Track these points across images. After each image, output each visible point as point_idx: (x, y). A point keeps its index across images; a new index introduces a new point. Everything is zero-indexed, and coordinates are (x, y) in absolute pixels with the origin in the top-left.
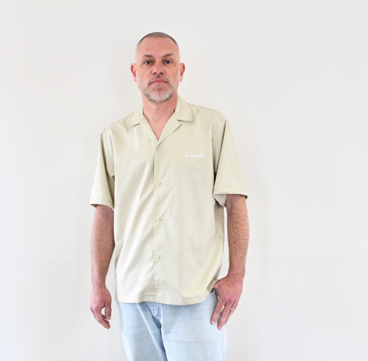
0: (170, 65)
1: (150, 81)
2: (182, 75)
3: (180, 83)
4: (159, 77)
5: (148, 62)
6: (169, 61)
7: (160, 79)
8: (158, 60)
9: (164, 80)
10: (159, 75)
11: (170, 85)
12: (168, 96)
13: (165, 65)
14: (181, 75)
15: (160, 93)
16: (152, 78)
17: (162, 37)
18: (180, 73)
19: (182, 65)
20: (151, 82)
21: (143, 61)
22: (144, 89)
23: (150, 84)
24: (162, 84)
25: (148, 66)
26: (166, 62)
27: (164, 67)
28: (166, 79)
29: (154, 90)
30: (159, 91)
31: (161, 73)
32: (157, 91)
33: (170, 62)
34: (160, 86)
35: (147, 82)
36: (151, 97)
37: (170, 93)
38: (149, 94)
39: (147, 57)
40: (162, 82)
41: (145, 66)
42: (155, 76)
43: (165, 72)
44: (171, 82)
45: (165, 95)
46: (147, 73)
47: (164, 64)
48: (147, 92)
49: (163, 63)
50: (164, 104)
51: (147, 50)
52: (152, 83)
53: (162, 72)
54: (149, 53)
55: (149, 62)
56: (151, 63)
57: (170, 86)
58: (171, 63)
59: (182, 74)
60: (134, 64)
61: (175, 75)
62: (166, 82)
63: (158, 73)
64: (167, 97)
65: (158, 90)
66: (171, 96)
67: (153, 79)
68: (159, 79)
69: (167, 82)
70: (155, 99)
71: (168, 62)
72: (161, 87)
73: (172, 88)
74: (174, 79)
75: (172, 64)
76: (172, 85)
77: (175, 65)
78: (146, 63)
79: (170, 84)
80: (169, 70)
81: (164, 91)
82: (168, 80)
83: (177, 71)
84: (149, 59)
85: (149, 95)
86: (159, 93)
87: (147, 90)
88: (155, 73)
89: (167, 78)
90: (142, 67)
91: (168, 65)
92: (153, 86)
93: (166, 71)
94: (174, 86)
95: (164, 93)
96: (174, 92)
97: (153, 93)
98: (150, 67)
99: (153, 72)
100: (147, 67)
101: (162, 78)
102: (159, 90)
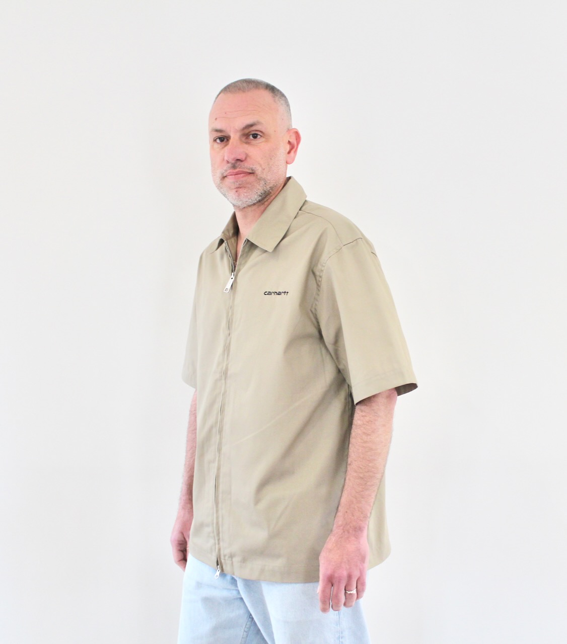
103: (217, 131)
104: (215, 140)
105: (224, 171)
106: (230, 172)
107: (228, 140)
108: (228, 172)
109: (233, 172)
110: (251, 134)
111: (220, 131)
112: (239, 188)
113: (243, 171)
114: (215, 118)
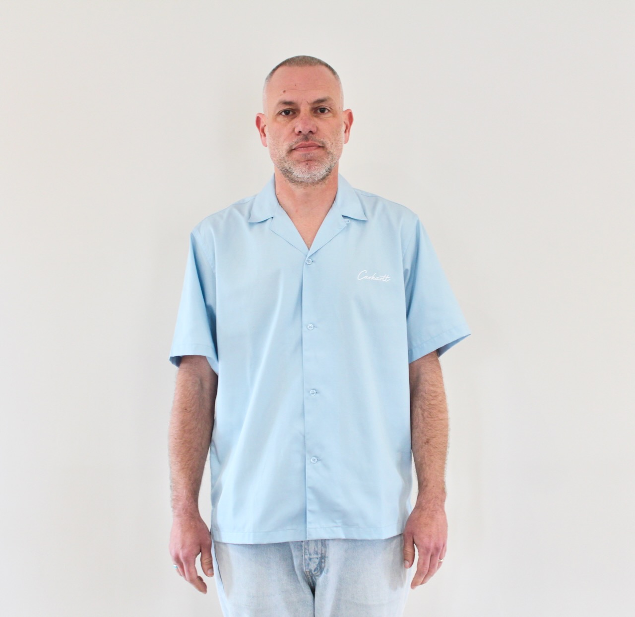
0: (327, 116)
1: (291, 147)
2: (347, 131)
3: (346, 147)
4: (306, 138)
5: (287, 112)
6: (325, 109)
7: (310, 142)
8: (305, 109)
9: (317, 143)
10: (308, 134)
11: (328, 151)
12: (324, 171)
13: (316, 117)
14: (345, 132)
15: (309, 168)
16: (294, 141)
17: (311, 65)
18: (344, 128)
19: (348, 113)
20: (293, 148)
21: (277, 112)
22: (280, 159)
23: (291, 151)
24: (313, 151)
25: (286, 119)
26: (319, 111)
27: (316, 119)
28: (320, 142)
29: (299, 162)
30: (307, 164)
31: (311, 132)
32: (304, 164)
33: (326, 111)
34: (309, 154)
35: (285, 147)
36: (294, 174)
37: (328, 166)
38: (290, 168)
39: (285, 105)
40: (314, 148)
41: (281, 119)
42: (301, 137)
43: (318, 129)
44: (328, 145)
45: (319, 170)
46: (286, 131)
47: (315, 115)
48: (286, 165)
49: (312, 112)
50: (318, 186)
51: (284, 91)
52: (295, 149)
53: (312, 130)
54: (288, 97)
55: (289, 111)
56: (291, 113)
57: (329, 153)
58: (328, 112)
59: (347, 129)
60: (261, 114)
61: (336, 133)
62: (320, 147)
63: (305, 132)
64: (322, 173)
65: (307, 162)
66: (330, 171)
67: (297, 143)
68: (307, 143)
69: (322, 147)
70: (301, 178)
71: (323, 110)
72: (311, 157)
73: (330, 157)
74: (335, 140)
75: (330, 114)
76: (331, 151)
77: (335, 115)
78: (283, 114)
79: (327, 149)
80: (323, 124)
81: (316, 164)
82: (323, 143)
83: (339, 126)
84: (287, 107)
85: (290, 170)
86: (307, 167)
87: (285, 162)
88: (300, 132)
89: (322, 140)
90: (275, 120)
91: (323, 116)
92: (296, 154)
93: (320, 127)
94: (335, 153)
95: (316, 167)
96: (335, 163)
97: (297, 168)
98: (290, 121)
99: (297, 131)
100: (284, 120)
101: (312, 140)
102: (309, 161)
103: (286, 103)
104: (280, 113)
105: (294, 143)
106: (302, 144)
107: (294, 113)
108: (300, 143)
109: (305, 144)
110: (319, 109)
111: (289, 103)
112: (308, 160)
113: (314, 143)
114: (283, 91)
